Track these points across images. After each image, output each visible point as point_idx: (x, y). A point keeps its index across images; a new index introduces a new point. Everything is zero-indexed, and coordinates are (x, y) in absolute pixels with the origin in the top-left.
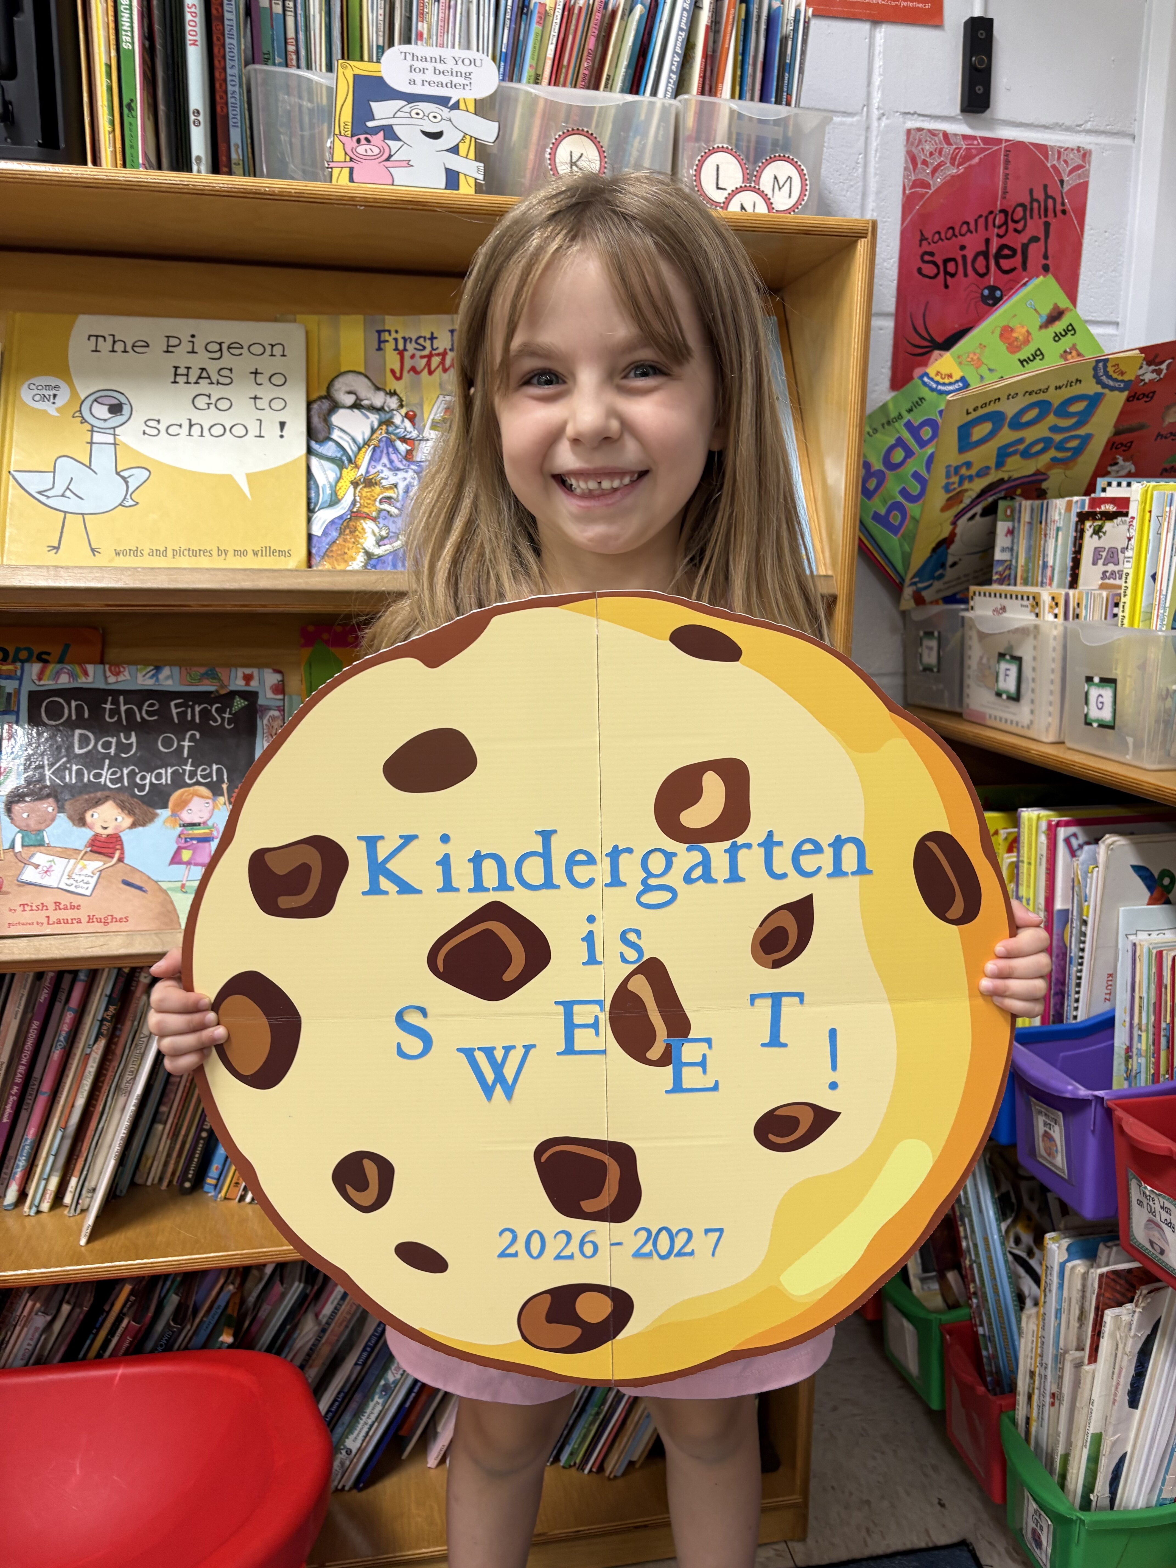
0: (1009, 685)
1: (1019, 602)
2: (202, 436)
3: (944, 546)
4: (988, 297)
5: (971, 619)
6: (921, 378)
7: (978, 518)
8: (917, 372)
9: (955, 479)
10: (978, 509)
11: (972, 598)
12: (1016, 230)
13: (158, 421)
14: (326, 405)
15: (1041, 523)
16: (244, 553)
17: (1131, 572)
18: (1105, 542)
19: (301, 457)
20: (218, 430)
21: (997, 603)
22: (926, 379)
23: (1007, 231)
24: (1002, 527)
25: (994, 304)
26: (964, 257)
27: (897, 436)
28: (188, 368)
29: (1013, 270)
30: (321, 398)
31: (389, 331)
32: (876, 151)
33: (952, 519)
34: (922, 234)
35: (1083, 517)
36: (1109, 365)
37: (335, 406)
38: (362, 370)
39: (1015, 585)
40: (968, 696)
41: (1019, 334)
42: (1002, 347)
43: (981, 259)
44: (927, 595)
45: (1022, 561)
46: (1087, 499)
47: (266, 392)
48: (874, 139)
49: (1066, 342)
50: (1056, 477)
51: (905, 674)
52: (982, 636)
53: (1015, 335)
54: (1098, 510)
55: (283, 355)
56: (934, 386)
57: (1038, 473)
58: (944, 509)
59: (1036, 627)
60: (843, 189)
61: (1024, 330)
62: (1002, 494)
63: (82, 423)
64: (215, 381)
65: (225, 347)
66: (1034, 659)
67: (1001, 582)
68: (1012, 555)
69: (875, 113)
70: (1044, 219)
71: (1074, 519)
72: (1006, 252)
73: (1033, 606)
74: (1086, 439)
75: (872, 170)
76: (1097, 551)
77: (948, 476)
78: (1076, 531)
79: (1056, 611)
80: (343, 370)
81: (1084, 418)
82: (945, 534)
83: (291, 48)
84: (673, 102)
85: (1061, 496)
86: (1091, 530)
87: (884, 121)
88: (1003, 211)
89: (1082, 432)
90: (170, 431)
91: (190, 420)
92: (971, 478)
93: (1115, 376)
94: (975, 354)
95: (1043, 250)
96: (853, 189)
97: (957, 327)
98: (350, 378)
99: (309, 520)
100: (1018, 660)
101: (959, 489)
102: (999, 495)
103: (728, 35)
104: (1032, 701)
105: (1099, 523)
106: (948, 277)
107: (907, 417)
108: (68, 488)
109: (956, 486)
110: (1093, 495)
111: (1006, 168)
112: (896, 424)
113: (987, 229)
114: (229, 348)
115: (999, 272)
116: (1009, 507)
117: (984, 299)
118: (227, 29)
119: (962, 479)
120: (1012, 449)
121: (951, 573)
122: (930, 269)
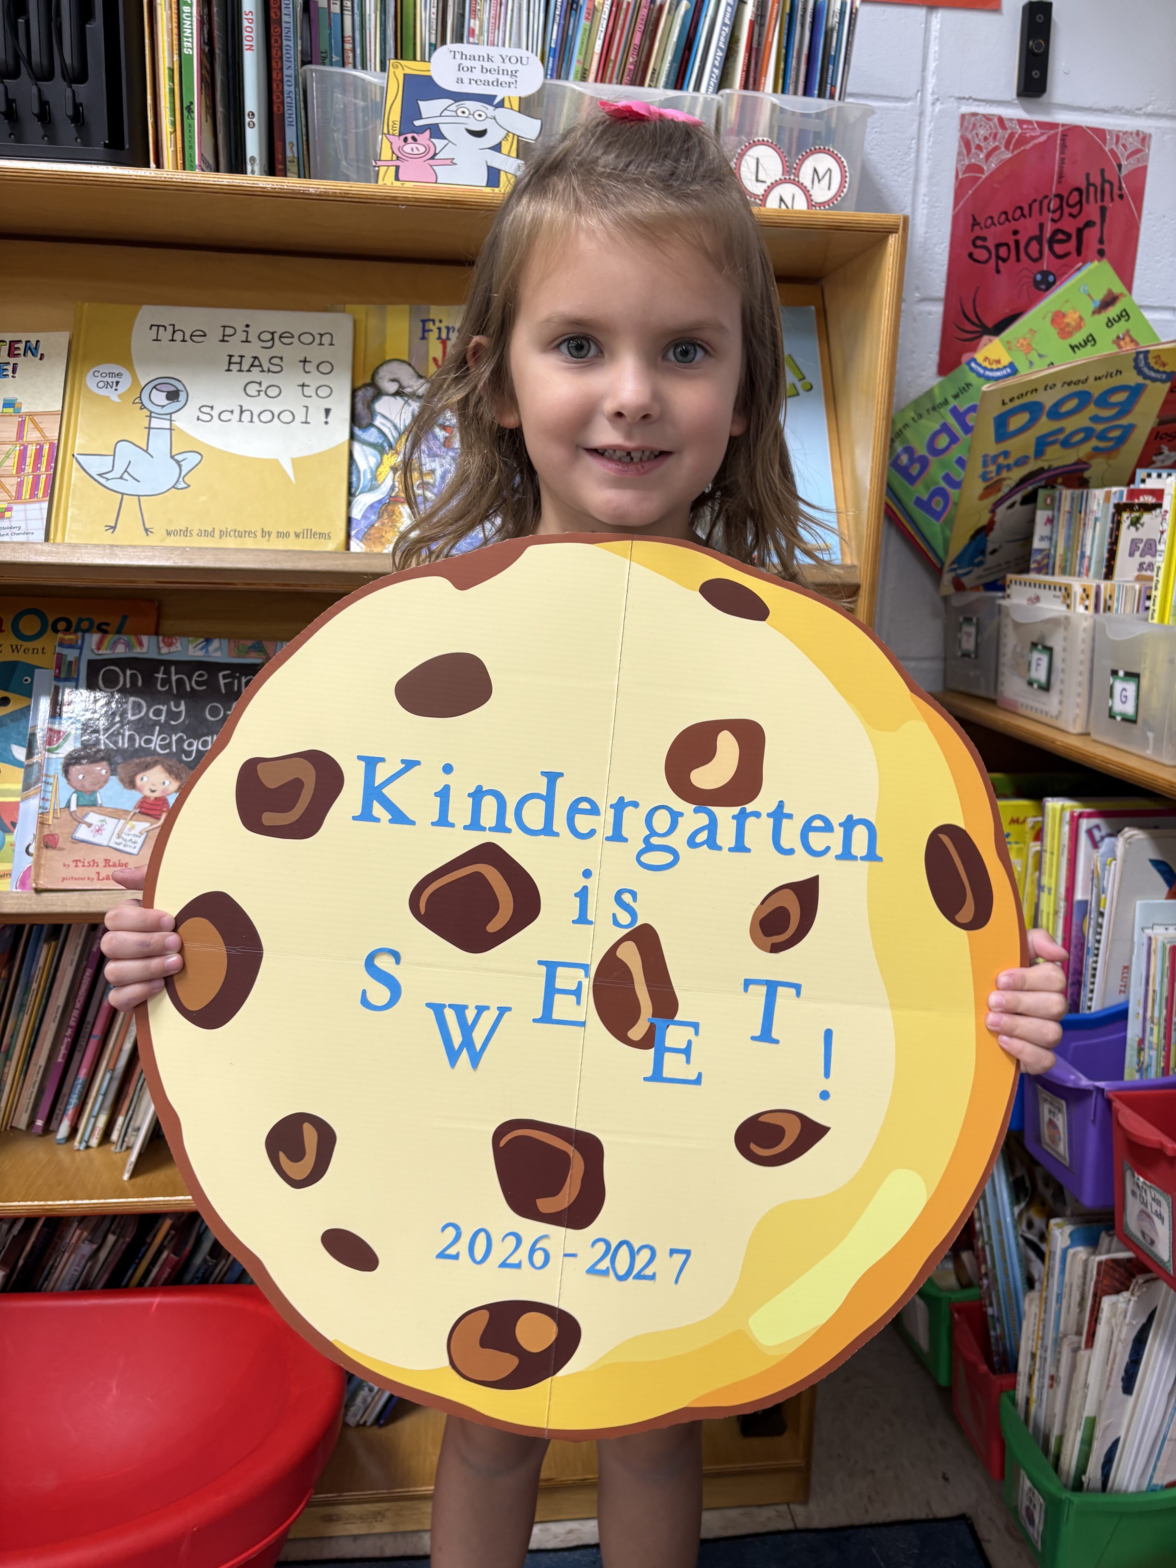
0: (1040, 675)
1: (1052, 592)
2: (251, 421)
3: (983, 534)
4: (1041, 282)
5: (1007, 607)
6: (968, 364)
7: (1017, 506)
8: (965, 357)
9: (993, 468)
10: (1018, 497)
11: (1009, 587)
12: (1071, 215)
13: (212, 408)
14: (370, 392)
15: (1080, 512)
16: (286, 535)
17: (1163, 566)
18: (1143, 533)
19: (344, 443)
20: (266, 416)
21: (1032, 592)
22: (973, 365)
23: (1062, 215)
24: (1041, 516)
25: (1047, 289)
26: (1017, 243)
27: (942, 421)
28: (242, 357)
29: (1067, 254)
30: (365, 386)
31: (433, 321)
32: (930, 136)
33: (990, 507)
34: (974, 219)
35: (1120, 509)
36: (1150, 356)
37: (379, 393)
38: (406, 358)
39: (1053, 574)
40: (1002, 684)
41: (1071, 319)
42: (1053, 332)
43: (1034, 244)
44: (965, 580)
45: (1060, 550)
46: (1125, 490)
47: (314, 380)
48: (927, 123)
49: (1119, 328)
50: (1098, 467)
51: (945, 659)
52: (1017, 625)
53: (1067, 320)
54: (1136, 501)
55: (331, 344)
56: (982, 371)
57: (1079, 462)
58: (983, 497)
59: (1067, 619)
60: (895, 175)
61: (1076, 316)
62: (1043, 483)
63: (141, 409)
64: (266, 369)
65: (276, 336)
66: (1064, 650)
67: (1039, 571)
68: (1051, 544)
69: (930, 98)
70: (1100, 203)
71: (1112, 510)
72: (1060, 236)
73: (1064, 597)
74: (1129, 429)
75: (924, 155)
76: (1134, 543)
77: (985, 465)
78: (1113, 522)
79: (1087, 603)
80: (388, 358)
81: (1125, 409)
82: (984, 521)
83: (348, 46)
84: (714, 96)
85: (1103, 485)
86: (1128, 522)
87: (939, 106)
88: (1059, 196)
89: (1124, 422)
90: (222, 417)
91: (241, 407)
92: (1009, 468)
93: (1156, 367)
94: (1025, 339)
95: (1099, 235)
96: (904, 174)
97: (1007, 312)
98: (394, 366)
99: (349, 504)
100: (1049, 650)
101: (996, 479)
102: (1038, 484)
103: (772, 29)
104: (1061, 692)
105: (1136, 514)
106: (1000, 262)
107: (953, 403)
108: (126, 471)
109: (993, 475)
110: (1132, 487)
111: (1062, 154)
112: (942, 410)
113: (1041, 213)
114: (281, 337)
115: (1052, 257)
116: (1049, 495)
117: (1036, 284)
118: (284, 31)
119: (999, 469)
120: (1051, 439)
121: (990, 561)
122: (982, 254)
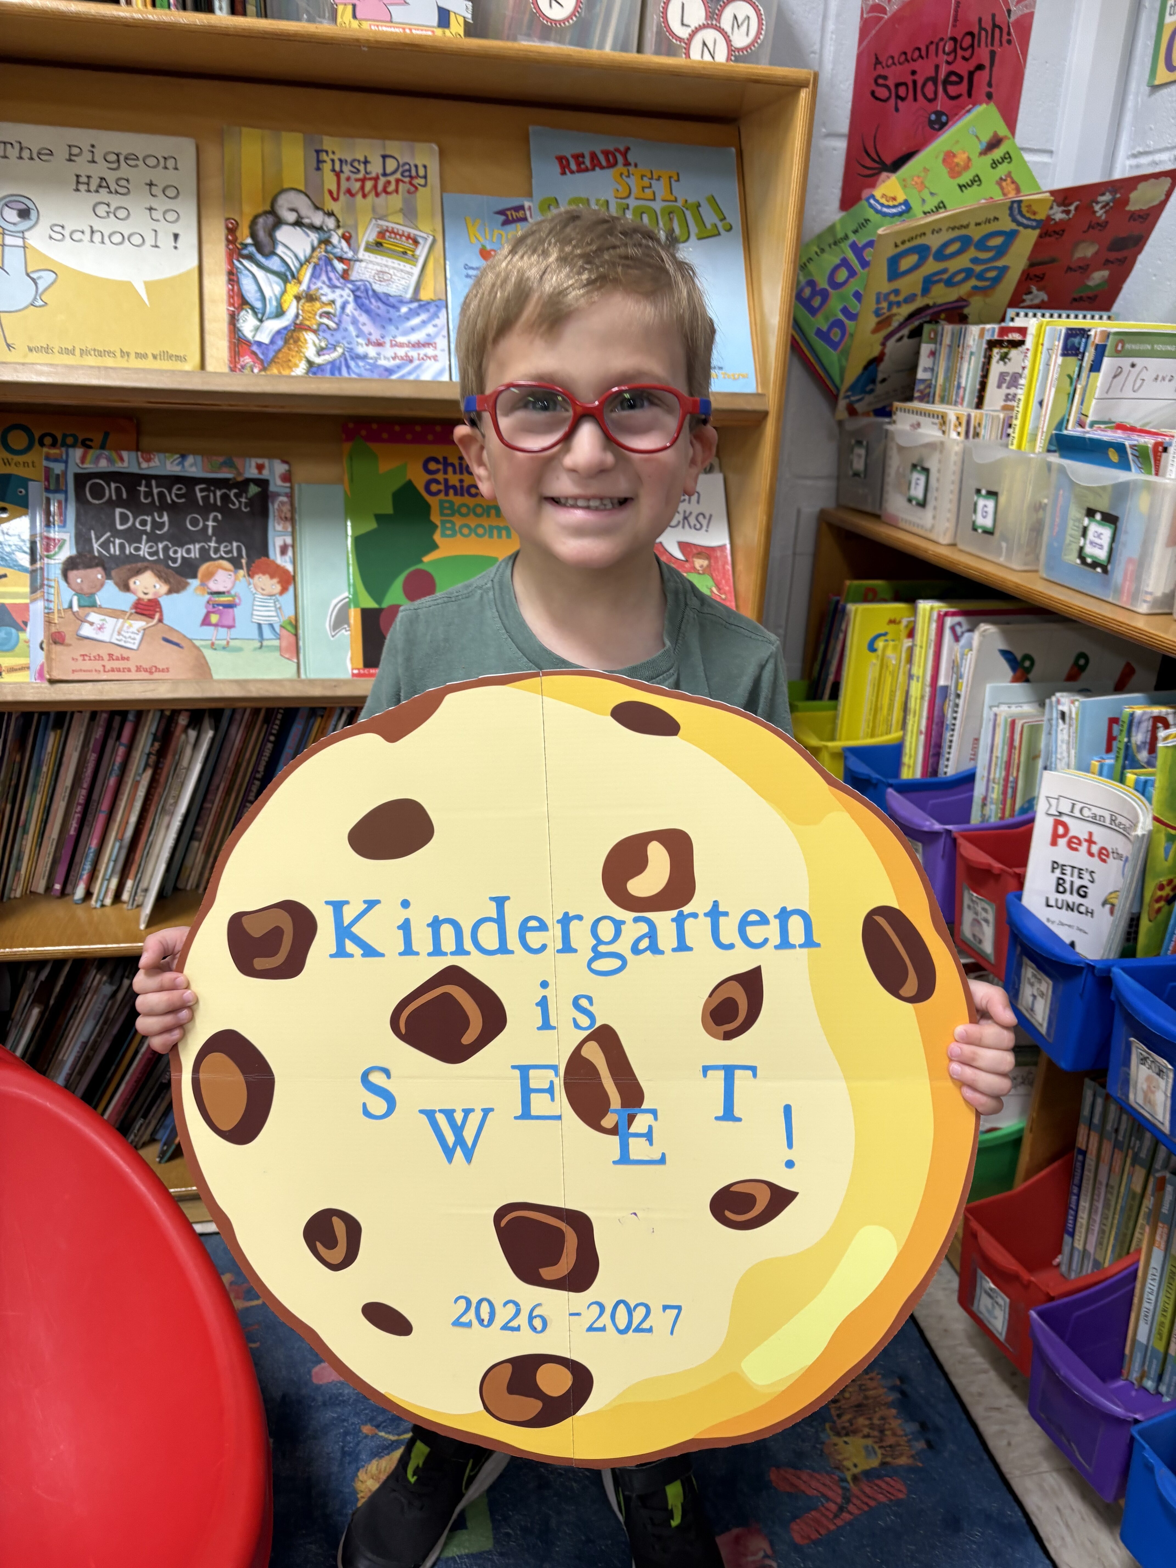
0: (918, 492)
1: (931, 419)
3: (875, 364)
4: (935, 122)
5: (892, 432)
6: (868, 200)
7: (905, 340)
8: (865, 193)
9: (885, 305)
10: (905, 331)
11: (895, 413)
12: (964, 58)
15: (959, 346)
17: (1022, 397)
18: (1011, 367)
21: (915, 418)
22: (872, 201)
23: (955, 57)
24: (925, 348)
25: (940, 129)
26: (915, 83)
27: (842, 256)
29: (959, 96)
33: (881, 340)
34: (877, 58)
35: (992, 344)
36: (1023, 205)
39: (933, 403)
40: (887, 501)
41: (960, 160)
42: (944, 171)
43: (930, 83)
44: (858, 407)
45: (941, 380)
46: (996, 327)
49: (1002, 169)
50: (976, 305)
51: (838, 478)
52: (901, 449)
53: (956, 160)
54: (1006, 338)
56: (879, 207)
57: (961, 299)
58: (875, 331)
59: (942, 443)
60: (805, 11)
61: (964, 156)
62: (928, 319)
66: (939, 471)
67: (921, 399)
68: (932, 375)
70: (990, 48)
71: (985, 346)
72: (954, 78)
73: (941, 424)
74: (1004, 270)
76: (1002, 375)
77: (878, 302)
78: (985, 357)
79: (959, 430)
81: (1001, 251)
82: (876, 352)
85: (979, 322)
86: (998, 357)
88: (954, 39)
89: (1000, 263)
92: (899, 304)
93: (1028, 215)
94: (919, 177)
95: (988, 78)
96: (814, 10)
97: (905, 150)
100: (926, 471)
101: (888, 314)
102: (924, 319)
104: (935, 508)
105: (1005, 350)
106: (899, 102)
107: (853, 238)
109: (885, 311)
110: (1003, 325)
112: (842, 245)
113: (937, 55)
115: (946, 98)
116: (932, 330)
117: (931, 123)
119: (891, 305)
120: (936, 278)
121: (880, 388)
122: (882, 93)
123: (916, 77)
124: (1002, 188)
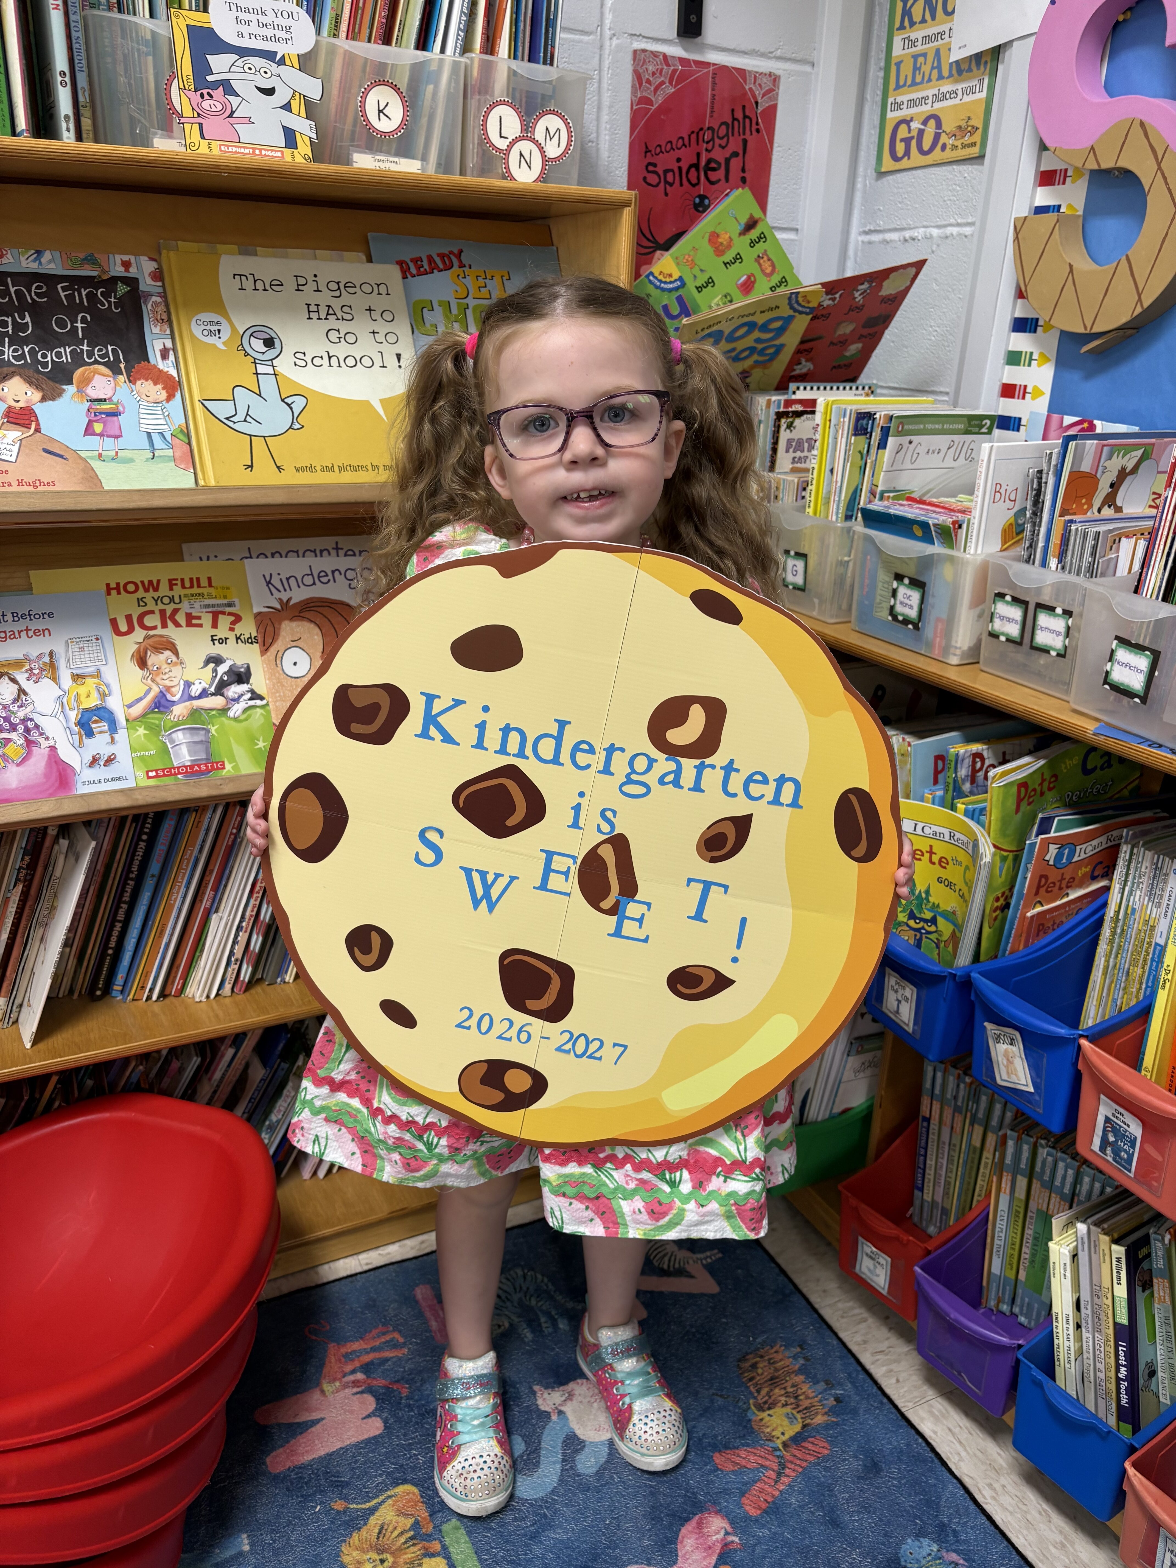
4: (699, 205)
6: (649, 273)
8: (647, 267)
12: (720, 146)
17: (816, 467)
18: (795, 434)
22: (651, 275)
23: (713, 146)
25: (704, 211)
26: (680, 169)
29: (718, 181)
32: (609, 69)
34: (647, 147)
35: (779, 415)
36: (799, 295)
41: (723, 240)
42: (710, 250)
43: (693, 169)
46: (781, 398)
48: (606, 57)
49: (760, 247)
50: (758, 377)
53: (720, 240)
54: (790, 409)
56: (657, 283)
61: (727, 237)
69: (608, 33)
70: (742, 137)
71: (773, 417)
72: (713, 165)
74: (781, 347)
75: (605, 85)
76: (789, 441)
78: (774, 425)
81: (780, 333)
84: (462, 60)
85: (763, 392)
86: (785, 426)
87: (615, 41)
88: (710, 128)
89: (777, 342)
93: (803, 303)
94: (688, 255)
95: (741, 164)
97: (674, 230)
105: (790, 420)
106: (668, 186)
110: (787, 397)
111: (713, 90)
113: (698, 144)
115: (707, 183)
117: (696, 206)
122: (653, 179)
123: (681, 164)
124: (760, 265)
